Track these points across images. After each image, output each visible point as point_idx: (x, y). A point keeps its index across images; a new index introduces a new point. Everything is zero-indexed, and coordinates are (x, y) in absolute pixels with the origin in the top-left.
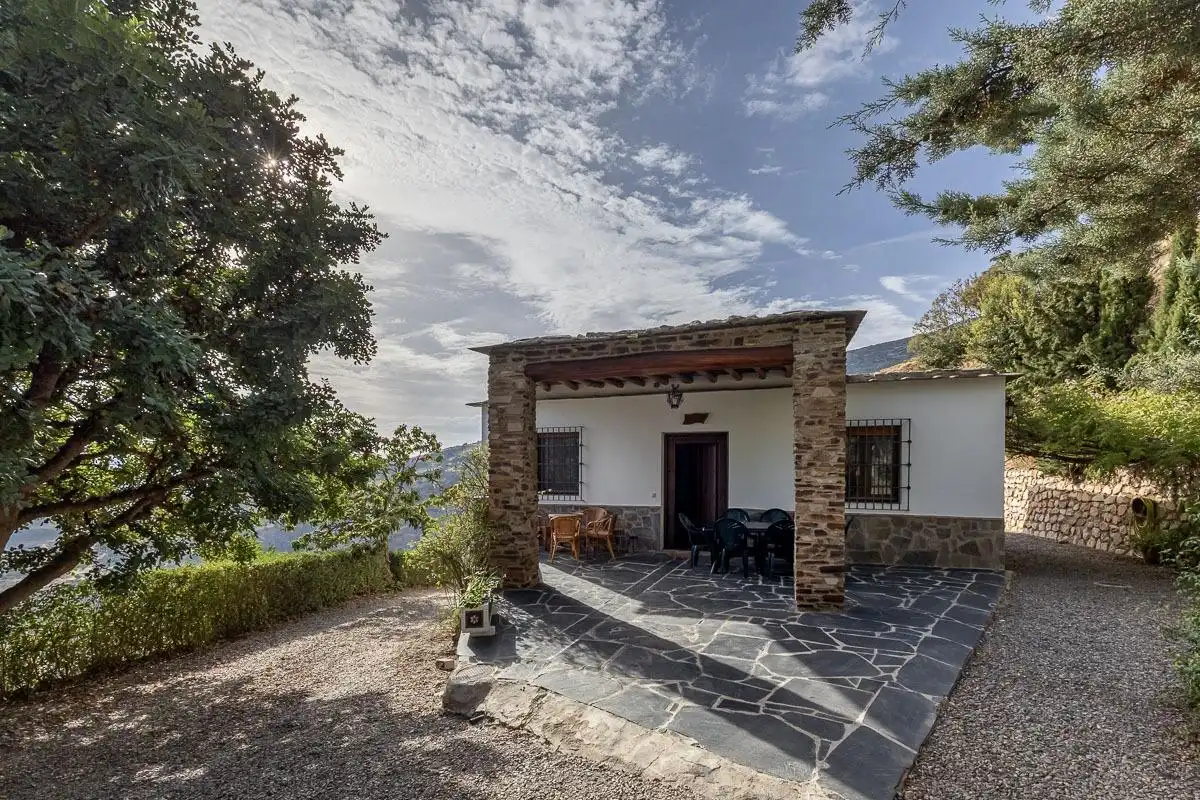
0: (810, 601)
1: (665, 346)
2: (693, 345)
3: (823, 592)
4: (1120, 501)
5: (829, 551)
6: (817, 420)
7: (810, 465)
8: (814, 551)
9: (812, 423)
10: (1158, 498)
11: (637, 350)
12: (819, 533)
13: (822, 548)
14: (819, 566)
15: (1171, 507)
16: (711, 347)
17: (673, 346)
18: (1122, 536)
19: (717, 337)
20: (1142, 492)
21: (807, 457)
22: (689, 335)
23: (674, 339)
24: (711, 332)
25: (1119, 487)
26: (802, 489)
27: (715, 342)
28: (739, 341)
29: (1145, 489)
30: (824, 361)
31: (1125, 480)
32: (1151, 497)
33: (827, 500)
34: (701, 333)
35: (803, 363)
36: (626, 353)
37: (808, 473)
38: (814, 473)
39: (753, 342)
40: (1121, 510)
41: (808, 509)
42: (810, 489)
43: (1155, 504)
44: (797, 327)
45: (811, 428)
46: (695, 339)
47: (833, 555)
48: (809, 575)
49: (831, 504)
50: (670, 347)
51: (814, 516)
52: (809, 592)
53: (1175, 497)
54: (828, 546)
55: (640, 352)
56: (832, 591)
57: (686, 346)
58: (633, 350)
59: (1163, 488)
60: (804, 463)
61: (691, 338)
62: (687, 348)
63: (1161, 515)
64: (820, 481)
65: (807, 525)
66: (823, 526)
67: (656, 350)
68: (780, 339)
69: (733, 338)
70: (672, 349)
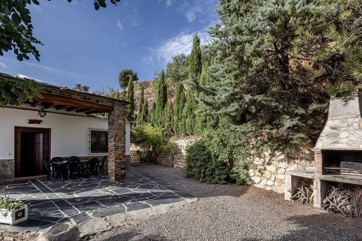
0: (118, 178)
1: (70, 96)
2: (81, 98)
3: (121, 175)
4: (133, 151)
5: (122, 163)
6: (120, 129)
7: (118, 141)
8: (119, 164)
9: (118, 129)
10: (141, 150)
11: (57, 93)
12: (120, 159)
13: (121, 163)
14: (120, 168)
15: (144, 152)
16: (88, 101)
17: (74, 97)
18: (134, 158)
19: (90, 98)
20: (138, 149)
21: (117, 138)
22: (80, 94)
23: (74, 94)
24: (88, 96)
25: (133, 148)
26: (116, 147)
27: (89, 99)
28: (97, 101)
29: (138, 148)
30: (121, 113)
31: (134, 147)
32: (139, 150)
33: (122, 150)
34: (85, 95)
35: (117, 112)
36: (51, 93)
37: (117, 143)
38: (119, 143)
39: (102, 103)
40: (133, 153)
41: (117, 153)
42: (118, 147)
43: (140, 151)
44: (115, 102)
45: (119, 130)
46: (82, 96)
47: (123, 165)
48: (118, 171)
49: (123, 151)
50: (72, 96)
51: (119, 155)
52: (118, 175)
53: (144, 149)
54: (122, 162)
55: (58, 94)
56: (123, 174)
57: (78, 98)
58: (55, 93)
59: (142, 148)
60: (117, 140)
61: (81, 96)
62: (78, 99)
63: (142, 153)
64: (120, 145)
65: (118, 157)
66: (121, 157)
67: (66, 96)
68: (110, 104)
69: (95, 100)
70: (73, 97)
